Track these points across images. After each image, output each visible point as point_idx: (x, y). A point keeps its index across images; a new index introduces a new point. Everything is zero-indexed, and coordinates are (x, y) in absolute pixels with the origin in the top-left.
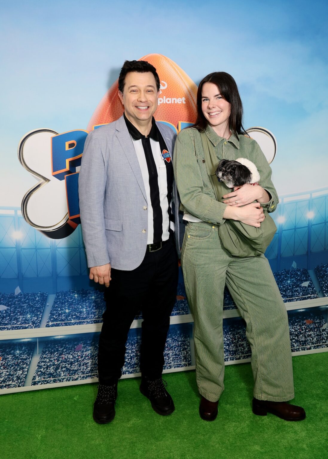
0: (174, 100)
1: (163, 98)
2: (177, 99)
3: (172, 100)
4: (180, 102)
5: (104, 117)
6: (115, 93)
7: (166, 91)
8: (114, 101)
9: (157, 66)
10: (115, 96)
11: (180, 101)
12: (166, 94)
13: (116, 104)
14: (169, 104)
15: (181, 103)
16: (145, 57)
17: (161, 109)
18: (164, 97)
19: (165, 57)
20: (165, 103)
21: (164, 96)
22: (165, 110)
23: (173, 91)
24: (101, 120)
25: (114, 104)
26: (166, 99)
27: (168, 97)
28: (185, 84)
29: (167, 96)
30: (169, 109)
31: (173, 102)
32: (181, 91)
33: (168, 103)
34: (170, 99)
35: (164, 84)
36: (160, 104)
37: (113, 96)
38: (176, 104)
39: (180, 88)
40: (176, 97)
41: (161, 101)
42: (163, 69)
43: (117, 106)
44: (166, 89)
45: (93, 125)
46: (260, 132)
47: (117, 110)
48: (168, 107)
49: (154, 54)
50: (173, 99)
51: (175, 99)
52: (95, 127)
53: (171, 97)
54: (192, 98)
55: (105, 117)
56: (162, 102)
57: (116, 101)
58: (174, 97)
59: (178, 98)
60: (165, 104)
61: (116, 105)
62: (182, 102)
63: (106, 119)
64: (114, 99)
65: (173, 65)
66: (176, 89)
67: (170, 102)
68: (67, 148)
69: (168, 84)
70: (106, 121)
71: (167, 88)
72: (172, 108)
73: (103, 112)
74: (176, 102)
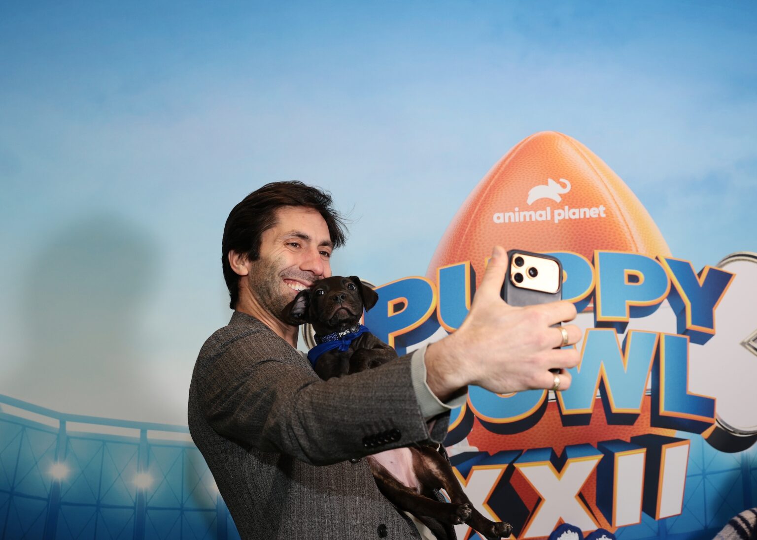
0: (585, 212)
1: (563, 209)
2: (590, 210)
3: (579, 212)
4: (595, 214)
5: (457, 251)
6: (476, 207)
7: (569, 196)
8: (475, 222)
9: (551, 153)
10: (477, 212)
11: (596, 212)
12: (568, 202)
13: (478, 226)
14: (575, 220)
15: (596, 216)
16: (529, 138)
17: (560, 230)
18: (566, 208)
19: (565, 135)
20: (567, 218)
21: (566, 205)
22: (568, 232)
23: (581, 195)
24: (453, 257)
25: (476, 227)
26: (569, 210)
27: (574, 207)
28: (603, 182)
29: (571, 204)
30: (575, 229)
31: (582, 216)
32: (596, 194)
33: (573, 217)
34: (577, 211)
35: (564, 184)
36: (559, 220)
37: (473, 211)
38: (588, 219)
39: (594, 189)
40: (588, 205)
41: (559, 215)
42: (561, 157)
43: (481, 230)
44: (568, 193)
45: (438, 267)
46: (749, 260)
47: (480, 236)
48: (573, 226)
49: (544, 132)
50: (582, 210)
51: (586, 210)
52: (441, 270)
53: (579, 207)
54: (617, 205)
55: (459, 251)
56: (561, 218)
57: (479, 220)
58: (584, 207)
59: (591, 207)
60: (567, 220)
61: (479, 228)
62: (599, 215)
63: (462, 254)
64: (474, 217)
65: (580, 150)
66: (588, 191)
67: (577, 216)
68: (391, 313)
69: (572, 183)
70: (461, 257)
71: (571, 191)
72: (582, 226)
73: (455, 242)
74: (588, 216)
